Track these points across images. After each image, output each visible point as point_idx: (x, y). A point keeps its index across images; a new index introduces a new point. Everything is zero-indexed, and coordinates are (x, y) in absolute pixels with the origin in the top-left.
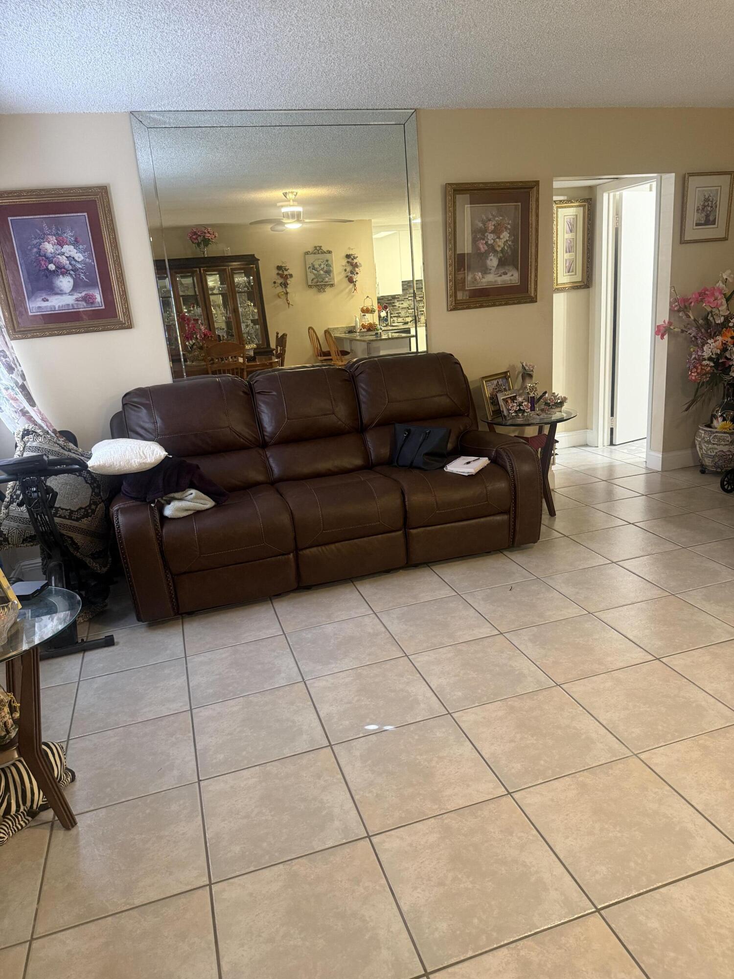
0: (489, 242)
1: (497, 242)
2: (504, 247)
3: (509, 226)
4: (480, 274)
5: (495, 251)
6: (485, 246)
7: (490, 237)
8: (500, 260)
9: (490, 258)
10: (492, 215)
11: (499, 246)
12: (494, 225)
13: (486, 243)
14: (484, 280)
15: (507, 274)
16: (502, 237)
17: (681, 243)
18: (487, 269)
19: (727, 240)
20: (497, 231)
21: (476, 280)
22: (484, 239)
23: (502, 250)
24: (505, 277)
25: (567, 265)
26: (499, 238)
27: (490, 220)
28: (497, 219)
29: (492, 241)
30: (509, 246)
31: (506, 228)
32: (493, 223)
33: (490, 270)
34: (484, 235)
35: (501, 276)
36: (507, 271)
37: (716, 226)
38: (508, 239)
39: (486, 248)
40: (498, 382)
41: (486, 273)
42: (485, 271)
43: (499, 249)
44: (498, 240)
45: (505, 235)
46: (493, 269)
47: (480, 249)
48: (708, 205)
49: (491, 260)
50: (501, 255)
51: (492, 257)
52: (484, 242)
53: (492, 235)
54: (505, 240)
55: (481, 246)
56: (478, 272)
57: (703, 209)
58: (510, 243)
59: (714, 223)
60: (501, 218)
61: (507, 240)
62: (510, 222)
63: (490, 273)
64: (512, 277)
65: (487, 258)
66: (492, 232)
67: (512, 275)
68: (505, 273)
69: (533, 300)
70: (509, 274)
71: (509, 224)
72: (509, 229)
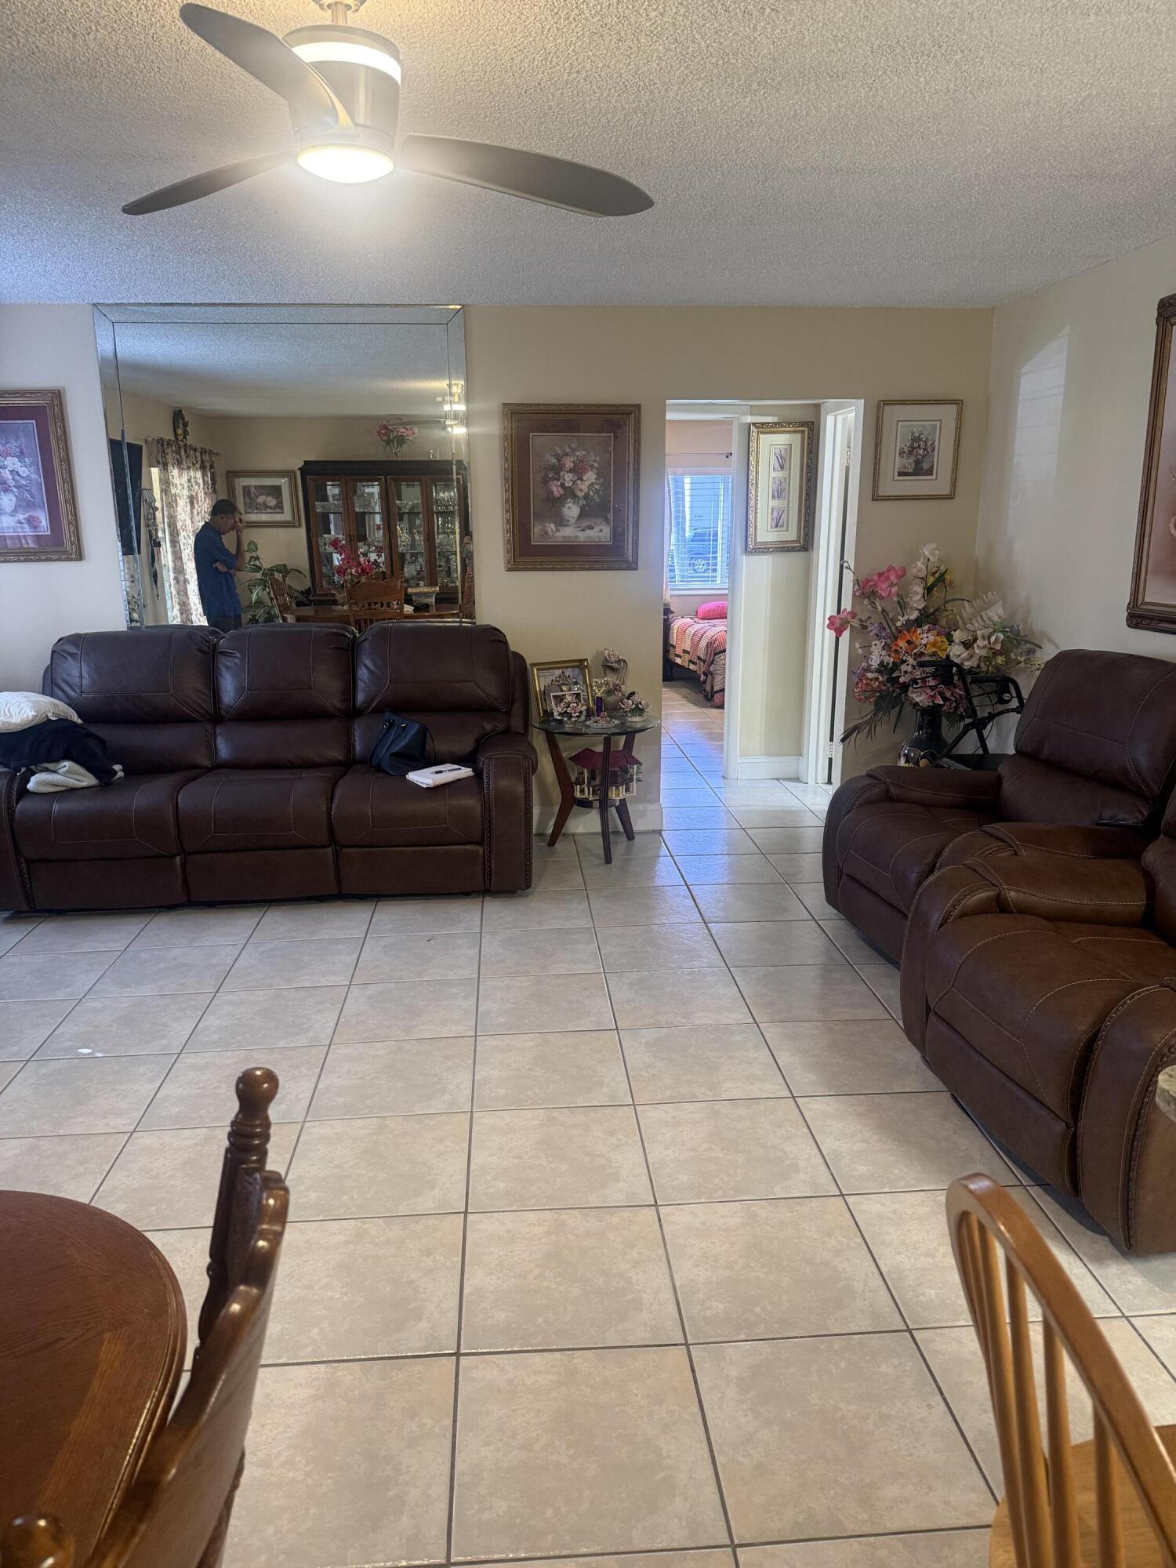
0: (567, 485)
1: (577, 485)
2: (588, 492)
4: (552, 525)
5: (574, 496)
6: (560, 489)
7: (568, 478)
8: (582, 508)
9: (567, 505)
10: (570, 448)
11: (581, 490)
12: (574, 462)
13: (562, 485)
14: (558, 534)
15: (592, 528)
16: (585, 478)
17: (873, 499)
18: (562, 519)
19: (952, 498)
20: (578, 470)
21: (546, 533)
22: (558, 480)
23: (586, 497)
24: (589, 533)
25: (775, 515)
26: (581, 479)
27: (567, 455)
28: (577, 453)
29: (571, 483)
30: (597, 492)
31: (591, 466)
32: (572, 459)
33: (568, 521)
34: (558, 474)
35: (583, 530)
36: (593, 524)
37: (934, 477)
38: (594, 481)
39: (562, 492)
40: (563, 672)
41: (561, 525)
42: (561, 522)
43: (580, 494)
44: (579, 482)
45: (590, 477)
46: (573, 521)
47: (551, 492)
48: (919, 447)
49: (569, 508)
50: (584, 502)
51: (571, 505)
52: (559, 483)
53: (570, 475)
54: (590, 483)
55: (555, 489)
56: (550, 523)
57: (910, 452)
58: (597, 487)
59: (930, 472)
60: (584, 453)
61: (593, 483)
62: (598, 459)
63: (568, 525)
64: (601, 533)
65: (563, 504)
66: (570, 471)
67: (601, 531)
68: (590, 527)
69: (632, 566)
70: (597, 529)
71: (595, 461)
72: (596, 468)
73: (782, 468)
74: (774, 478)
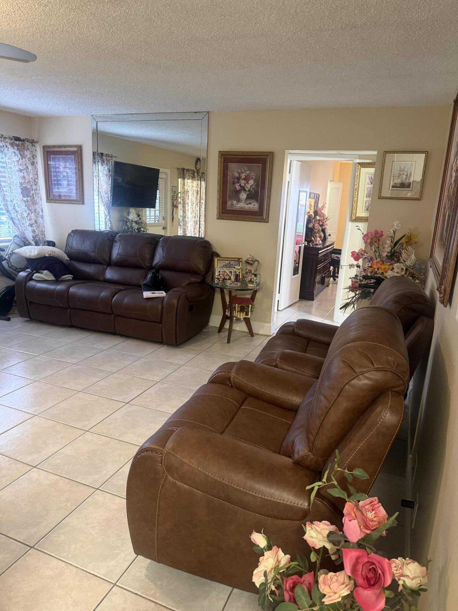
0: (242, 185)
2: (250, 189)
3: (254, 177)
4: (235, 202)
5: (245, 190)
6: (239, 187)
7: (243, 182)
8: (248, 195)
9: (242, 194)
10: (244, 170)
11: (247, 188)
12: (245, 176)
13: (240, 185)
14: (237, 205)
15: (251, 204)
16: (249, 182)
17: (379, 198)
18: (239, 199)
19: (420, 200)
20: (247, 179)
21: (233, 205)
22: (239, 183)
23: (249, 190)
24: (250, 206)
25: (367, 205)
26: (247, 183)
27: (243, 173)
28: (247, 172)
29: (244, 184)
30: (254, 189)
31: (252, 178)
32: (244, 175)
33: (242, 200)
34: (239, 180)
35: (247, 204)
36: (251, 202)
37: (411, 189)
40: (230, 262)
41: (239, 202)
42: (239, 200)
44: (247, 184)
45: (251, 182)
46: (244, 200)
47: (236, 188)
48: (403, 174)
50: (248, 193)
52: (239, 184)
53: (243, 181)
55: (237, 187)
56: (234, 201)
57: (399, 177)
58: (254, 187)
59: (409, 187)
60: (249, 172)
61: (252, 185)
63: (241, 202)
64: (254, 206)
65: (240, 193)
66: (244, 179)
69: (266, 221)
70: (253, 204)
71: (254, 176)
73: (371, 184)
74: (367, 188)
